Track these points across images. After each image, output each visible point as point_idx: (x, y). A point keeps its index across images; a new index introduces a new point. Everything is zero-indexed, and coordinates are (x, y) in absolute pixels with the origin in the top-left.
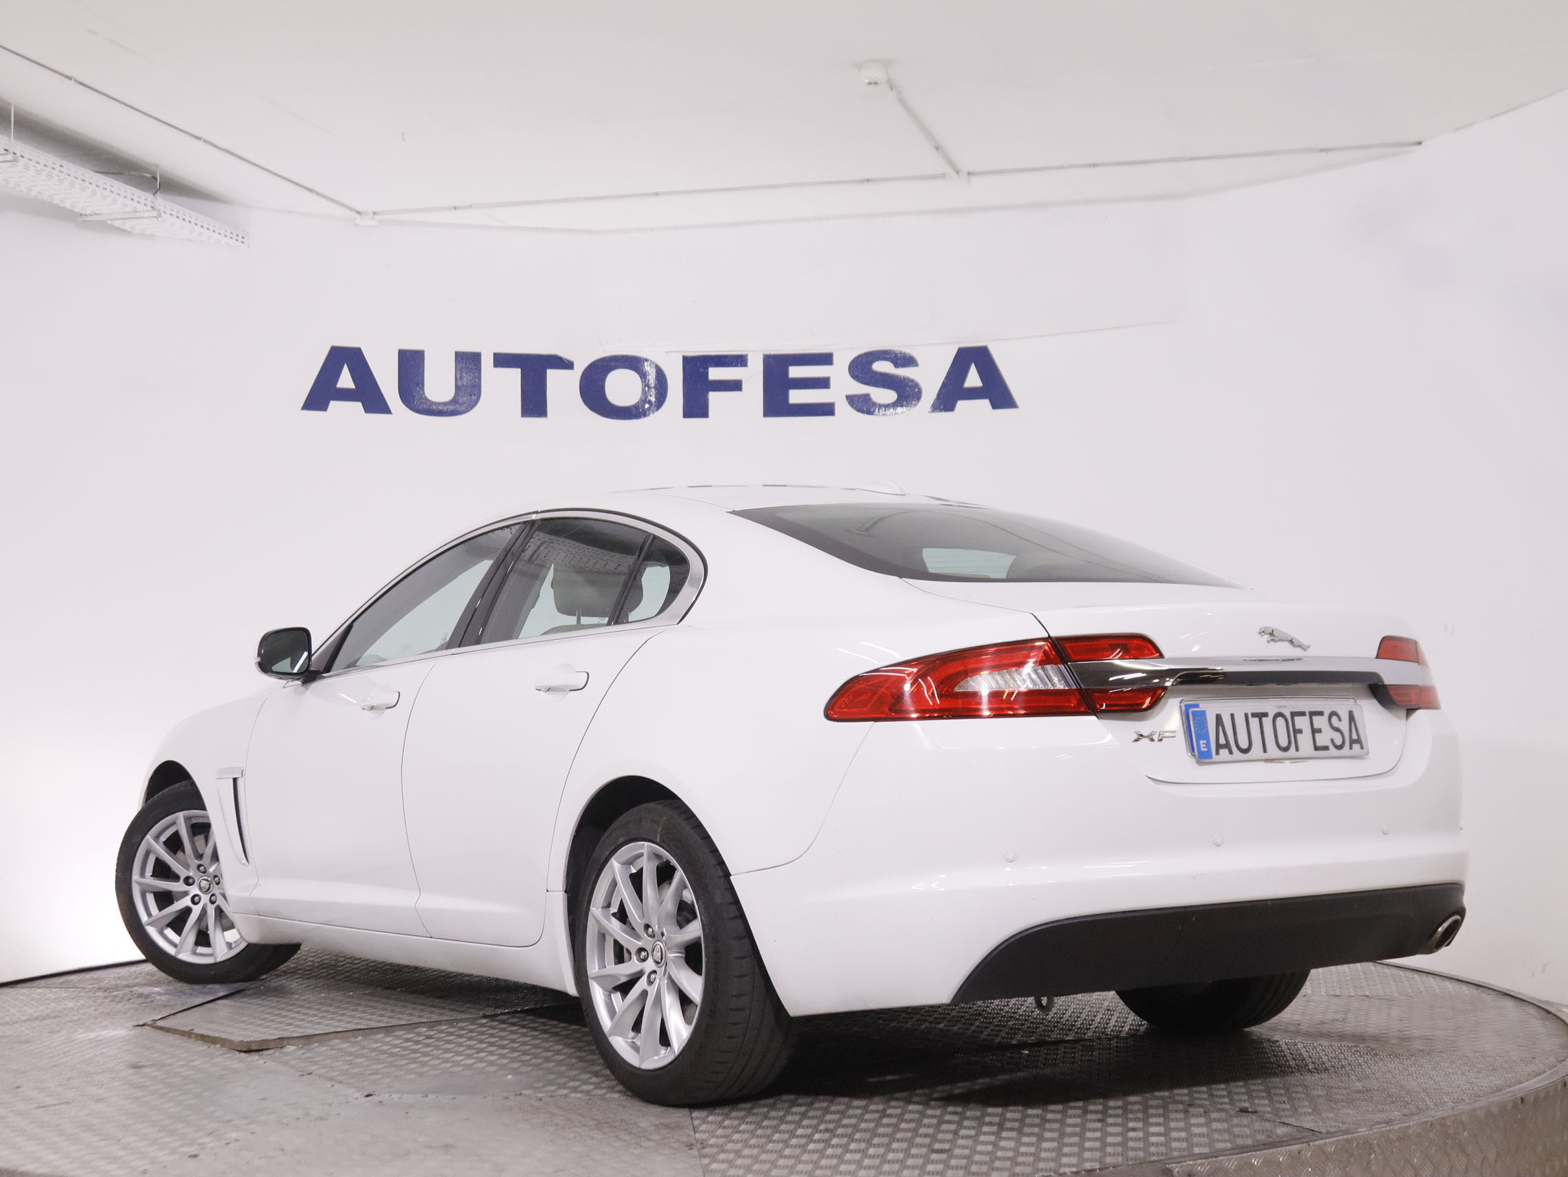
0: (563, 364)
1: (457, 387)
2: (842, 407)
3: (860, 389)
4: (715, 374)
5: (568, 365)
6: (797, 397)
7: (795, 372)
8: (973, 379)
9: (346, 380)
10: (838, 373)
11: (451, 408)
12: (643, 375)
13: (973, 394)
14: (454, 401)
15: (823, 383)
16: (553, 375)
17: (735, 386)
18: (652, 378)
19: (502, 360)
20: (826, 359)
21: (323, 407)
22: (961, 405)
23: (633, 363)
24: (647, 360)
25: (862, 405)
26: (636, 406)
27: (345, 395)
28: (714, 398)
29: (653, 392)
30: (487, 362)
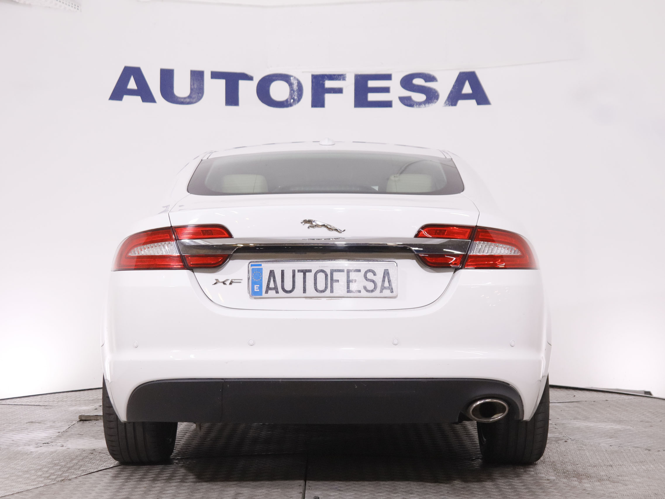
0: (247, 77)
1: (191, 89)
2: (397, 103)
3: (406, 93)
4: (329, 84)
5: (250, 78)
6: (372, 97)
7: (371, 84)
8: (467, 89)
9: (132, 85)
10: (395, 85)
11: (188, 100)
12: (291, 85)
13: (467, 97)
14: (189, 97)
15: (386, 90)
16: (242, 84)
17: (339, 91)
18: (295, 87)
19: (215, 75)
20: (388, 77)
21: (120, 98)
22: (460, 102)
23: (285, 78)
24: (292, 76)
25: (407, 102)
26: (287, 101)
27: (132, 93)
28: (328, 97)
29: (296, 93)
30: (207, 76)
